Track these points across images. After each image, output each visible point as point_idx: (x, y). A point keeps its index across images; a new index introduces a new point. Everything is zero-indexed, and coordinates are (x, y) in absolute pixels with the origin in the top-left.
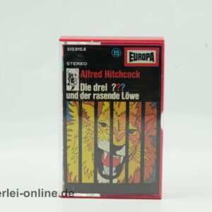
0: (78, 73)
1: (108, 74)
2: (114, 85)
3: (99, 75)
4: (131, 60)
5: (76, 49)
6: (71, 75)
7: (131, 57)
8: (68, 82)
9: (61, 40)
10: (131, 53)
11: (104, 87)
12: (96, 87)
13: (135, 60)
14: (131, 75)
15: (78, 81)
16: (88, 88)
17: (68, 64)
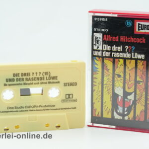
0: (101, 37)
1: (122, 39)
2: (127, 47)
3: (116, 39)
4: (139, 30)
5: (101, 19)
6: (97, 38)
7: (139, 27)
8: (94, 43)
9: (90, 12)
10: (139, 24)
11: (120, 49)
12: (114, 48)
13: (142, 29)
14: (139, 40)
15: (102, 43)
16: (109, 48)
17: (95, 30)
